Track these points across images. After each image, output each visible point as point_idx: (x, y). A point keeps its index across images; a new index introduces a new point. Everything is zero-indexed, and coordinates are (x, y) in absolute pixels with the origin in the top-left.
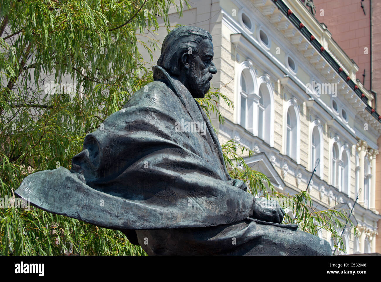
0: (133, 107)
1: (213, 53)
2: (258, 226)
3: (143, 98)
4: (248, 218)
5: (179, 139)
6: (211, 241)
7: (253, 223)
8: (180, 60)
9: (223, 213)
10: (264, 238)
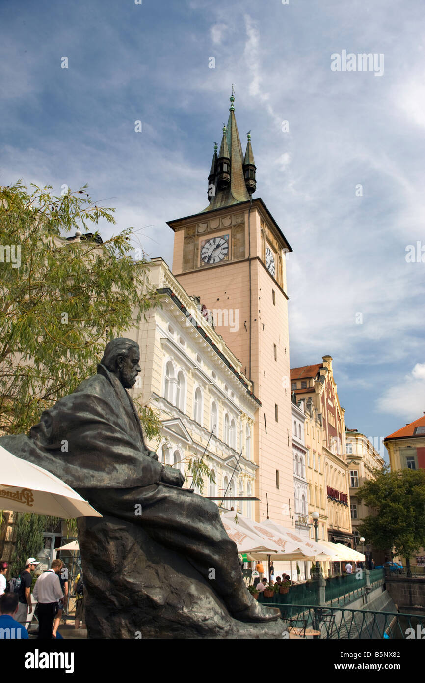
0: (79, 393)
1: (139, 358)
2: (165, 490)
3: (87, 387)
4: (158, 482)
5: (111, 418)
6: (126, 500)
7: (161, 487)
8: (116, 361)
9: (139, 476)
10: (169, 498)
